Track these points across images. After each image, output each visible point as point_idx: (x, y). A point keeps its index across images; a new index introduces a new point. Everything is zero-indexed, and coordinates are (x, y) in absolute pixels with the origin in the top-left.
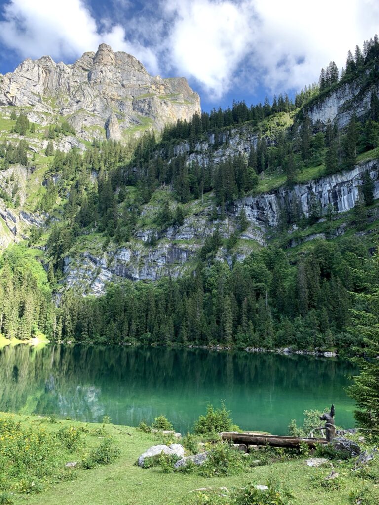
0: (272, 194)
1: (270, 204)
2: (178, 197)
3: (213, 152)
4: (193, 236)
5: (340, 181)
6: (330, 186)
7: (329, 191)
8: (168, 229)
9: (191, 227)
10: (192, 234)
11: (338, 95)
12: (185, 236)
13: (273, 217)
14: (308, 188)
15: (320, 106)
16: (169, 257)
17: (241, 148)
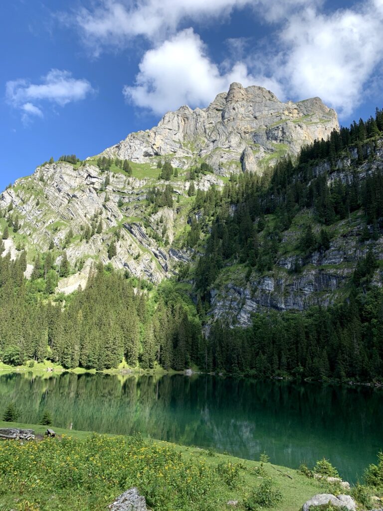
2: (321, 220)
3: (357, 167)
4: (342, 260)
8: (313, 254)
9: (339, 250)
10: (341, 258)
12: (333, 260)
16: (317, 284)
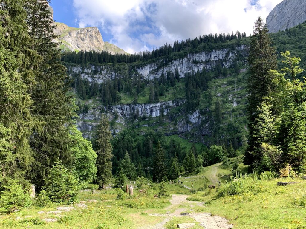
0: (128, 105)
1: (127, 109)
2: (81, 97)
3: (94, 75)
4: (93, 118)
5: (153, 106)
6: (150, 107)
7: (149, 109)
8: (80, 114)
9: (92, 115)
10: (93, 117)
11: (150, 66)
12: (89, 118)
13: (127, 114)
14: (142, 106)
15: (143, 68)
16: (82, 128)
17: (107, 76)
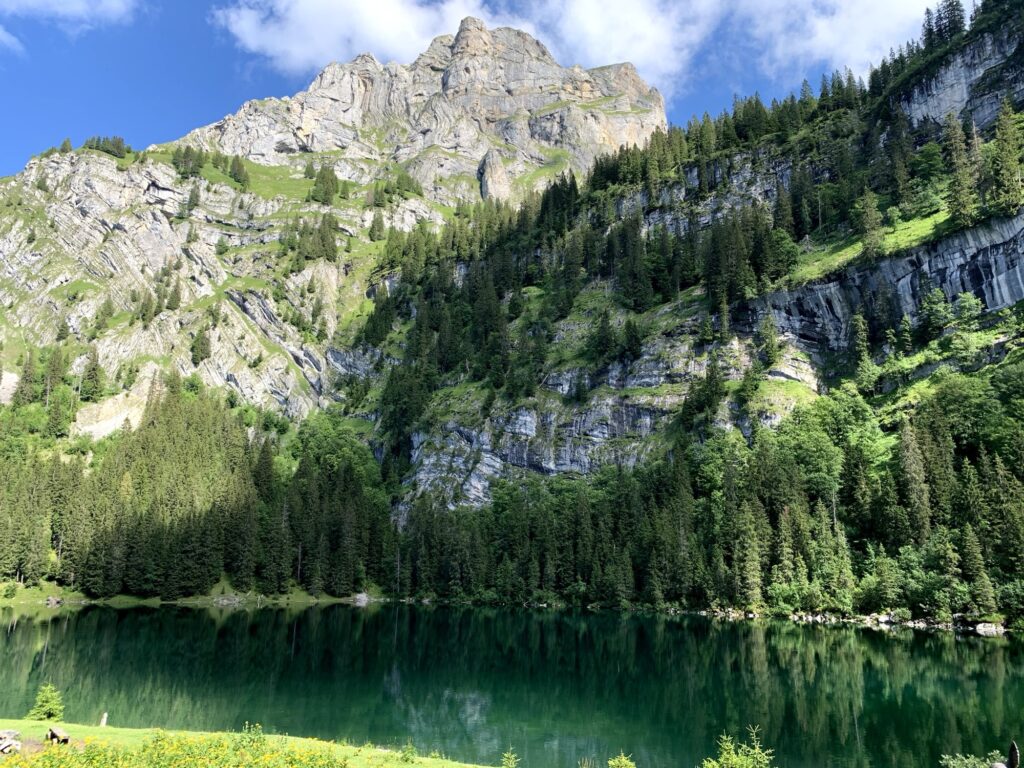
0: (830, 281)
1: (829, 302)
2: (628, 301)
3: (697, 204)
4: (662, 379)
5: (985, 242)
6: (963, 254)
7: (961, 267)
8: (610, 367)
9: (657, 361)
10: (660, 376)
11: (968, 59)
12: (647, 380)
13: (838, 329)
14: (912, 263)
15: (929, 88)
16: (615, 424)
17: (756, 192)
